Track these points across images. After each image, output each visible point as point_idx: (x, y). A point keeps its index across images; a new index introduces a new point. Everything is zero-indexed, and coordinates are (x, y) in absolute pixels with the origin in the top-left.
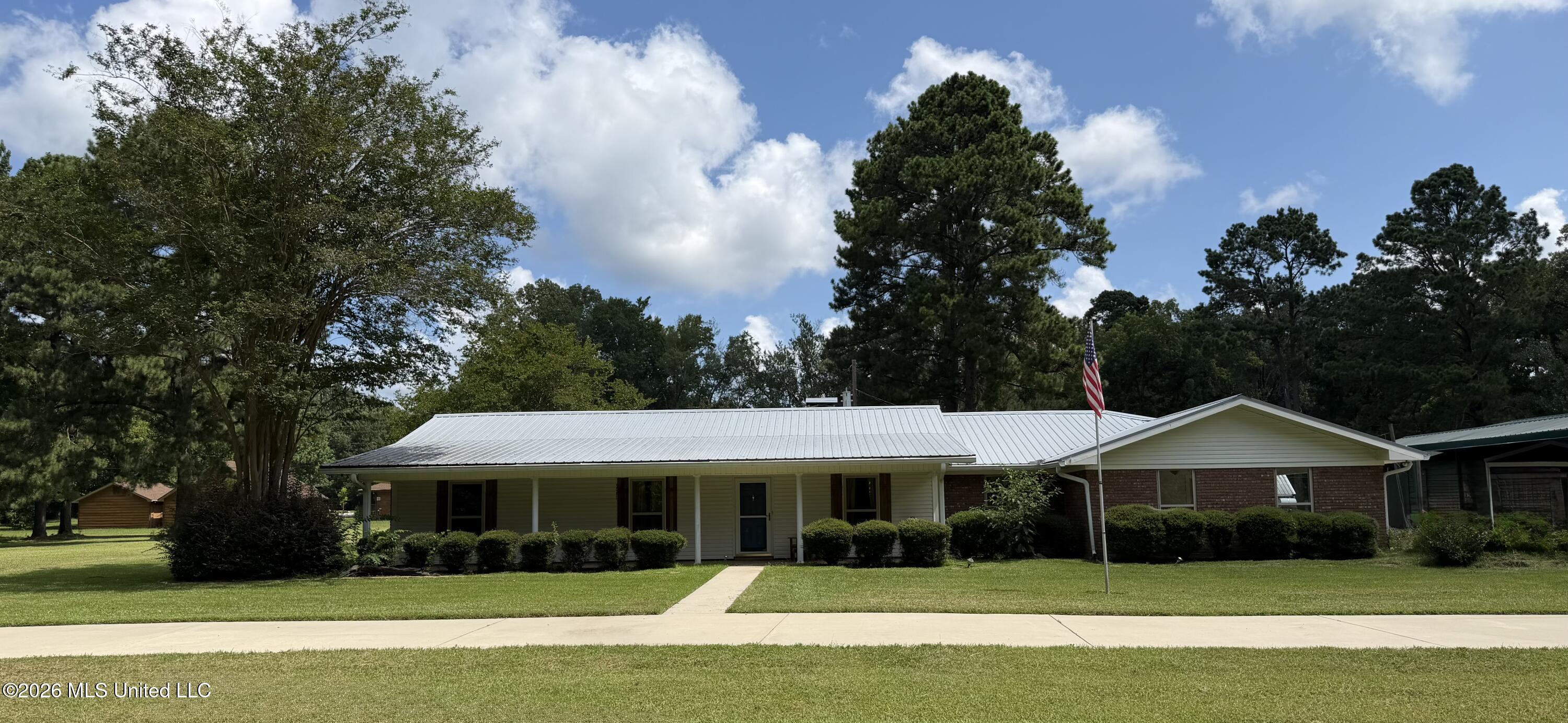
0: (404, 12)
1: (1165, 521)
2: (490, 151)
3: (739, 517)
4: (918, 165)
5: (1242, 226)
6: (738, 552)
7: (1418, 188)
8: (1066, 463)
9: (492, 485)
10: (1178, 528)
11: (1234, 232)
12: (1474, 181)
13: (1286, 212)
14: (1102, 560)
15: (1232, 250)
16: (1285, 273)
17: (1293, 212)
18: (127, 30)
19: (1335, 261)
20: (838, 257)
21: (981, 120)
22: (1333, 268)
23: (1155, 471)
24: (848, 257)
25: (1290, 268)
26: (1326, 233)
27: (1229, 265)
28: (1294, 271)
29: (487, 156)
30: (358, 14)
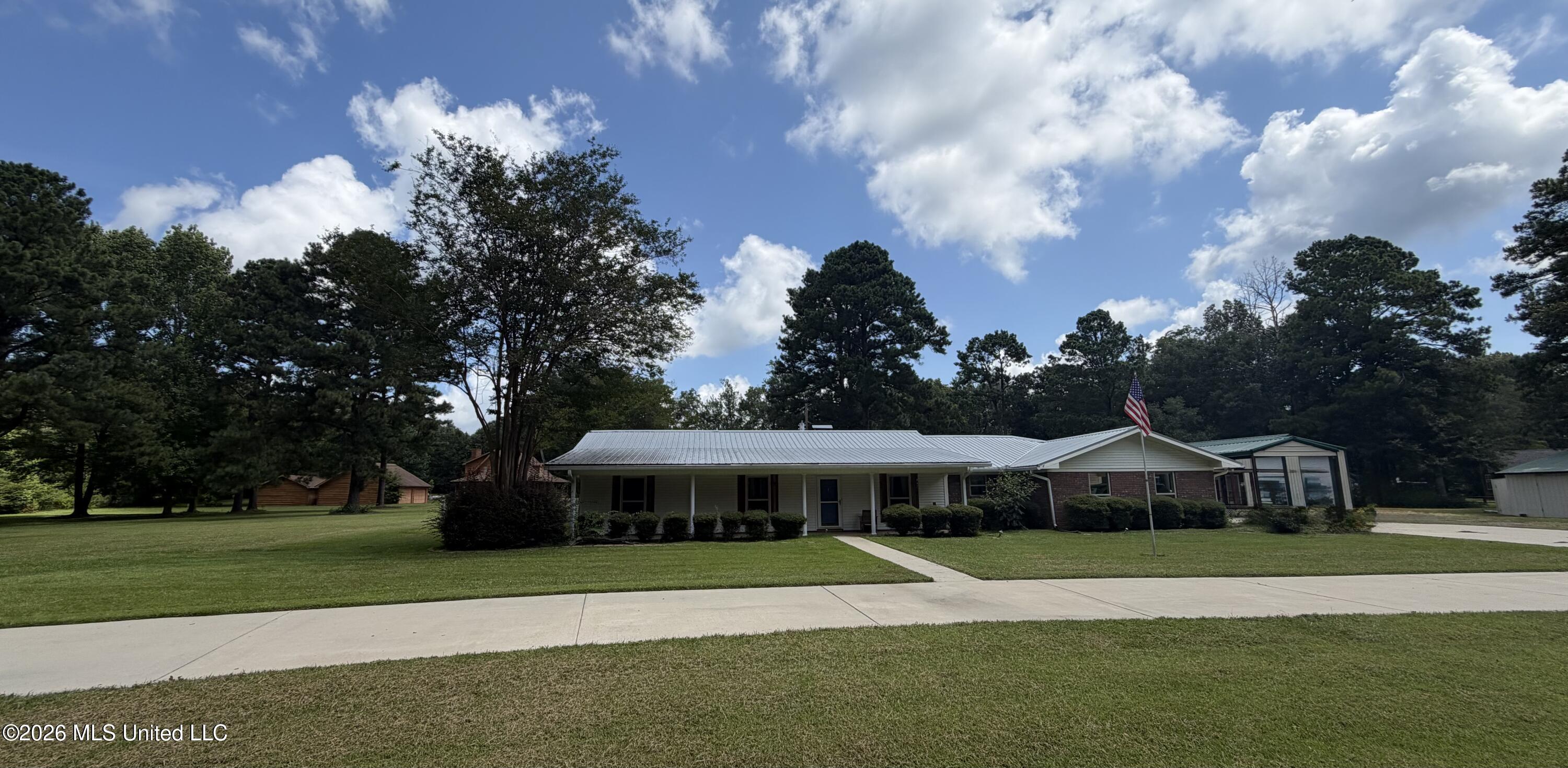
0: (617, 155)
1: (1109, 505)
2: (685, 245)
3: (820, 502)
4: (845, 290)
5: (977, 339)
6: (820, 527)
7: (1081, 321)
8: (1041, 467)
9: (651, 479)
10: (1118, 510)
11: (972, 342)
12: (1109, 318)
13: (999, 332)
14: (1149, 528)
15: (971, 352)
16: (999, 365)
17: (1004, 333)
18: (451, 138)
19: (1026, 360)
20: (779, 343)
21: (877, 267)
22: (1025, 363)
23: (1087, 473)
24: (786, 344)
25: (1002, 363)
26: (1022, 345)
27: (971, 361)
28: (1004, 365)
29: (682, 249)
30: (588, 152)
